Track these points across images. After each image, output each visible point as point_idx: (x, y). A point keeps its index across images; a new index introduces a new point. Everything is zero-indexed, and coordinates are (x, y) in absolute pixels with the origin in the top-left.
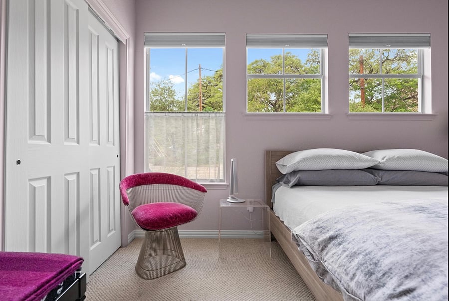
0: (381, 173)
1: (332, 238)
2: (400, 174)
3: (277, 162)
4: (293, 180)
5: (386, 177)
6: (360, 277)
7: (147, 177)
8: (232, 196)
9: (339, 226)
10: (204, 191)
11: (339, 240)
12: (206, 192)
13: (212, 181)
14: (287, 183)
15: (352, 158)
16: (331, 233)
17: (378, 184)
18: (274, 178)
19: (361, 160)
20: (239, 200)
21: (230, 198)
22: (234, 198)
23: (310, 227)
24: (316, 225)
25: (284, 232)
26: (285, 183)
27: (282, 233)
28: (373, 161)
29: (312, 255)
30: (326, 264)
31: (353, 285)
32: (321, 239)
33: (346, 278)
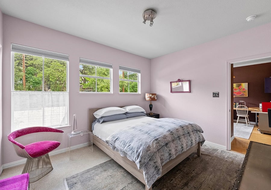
0: (128, 114)
1: (117, 139)
2: (133, 114)
3: (94, 113)
4: (101, 121)
5: (129, 115)
6: (123, 146)
7: (23, 131)
8: (74, 131)
9: (118, 136)
10: (62, 132)
11: (118, 139)
12: (63, 132)
13: (60, 125)
14: (99, 121)
15: (120, 110)
16: (116, 138)
17: (127, 118)
18: (93, 120)
19: (122, 111)
20: (77, 132)
21: (73, 132)
22: (75, 132)
23: (111, 138)
24: (112, 137)
25: (99, 141)
26: (98, 122)
27: (98, 141)
28: (126, 111)
29: (112, 145)
30: (115, 146)
31: (121, 148)
32: (114, 140)
33: (120, 147)
